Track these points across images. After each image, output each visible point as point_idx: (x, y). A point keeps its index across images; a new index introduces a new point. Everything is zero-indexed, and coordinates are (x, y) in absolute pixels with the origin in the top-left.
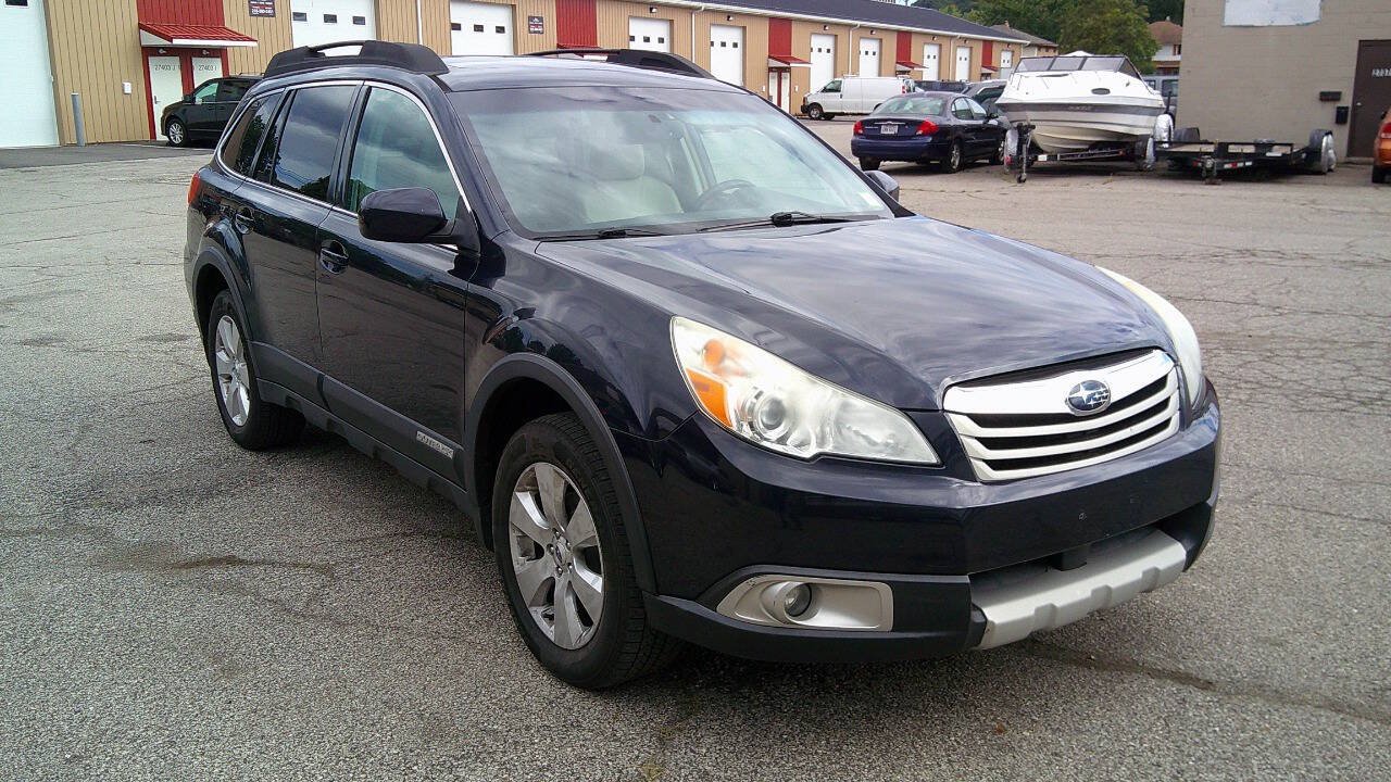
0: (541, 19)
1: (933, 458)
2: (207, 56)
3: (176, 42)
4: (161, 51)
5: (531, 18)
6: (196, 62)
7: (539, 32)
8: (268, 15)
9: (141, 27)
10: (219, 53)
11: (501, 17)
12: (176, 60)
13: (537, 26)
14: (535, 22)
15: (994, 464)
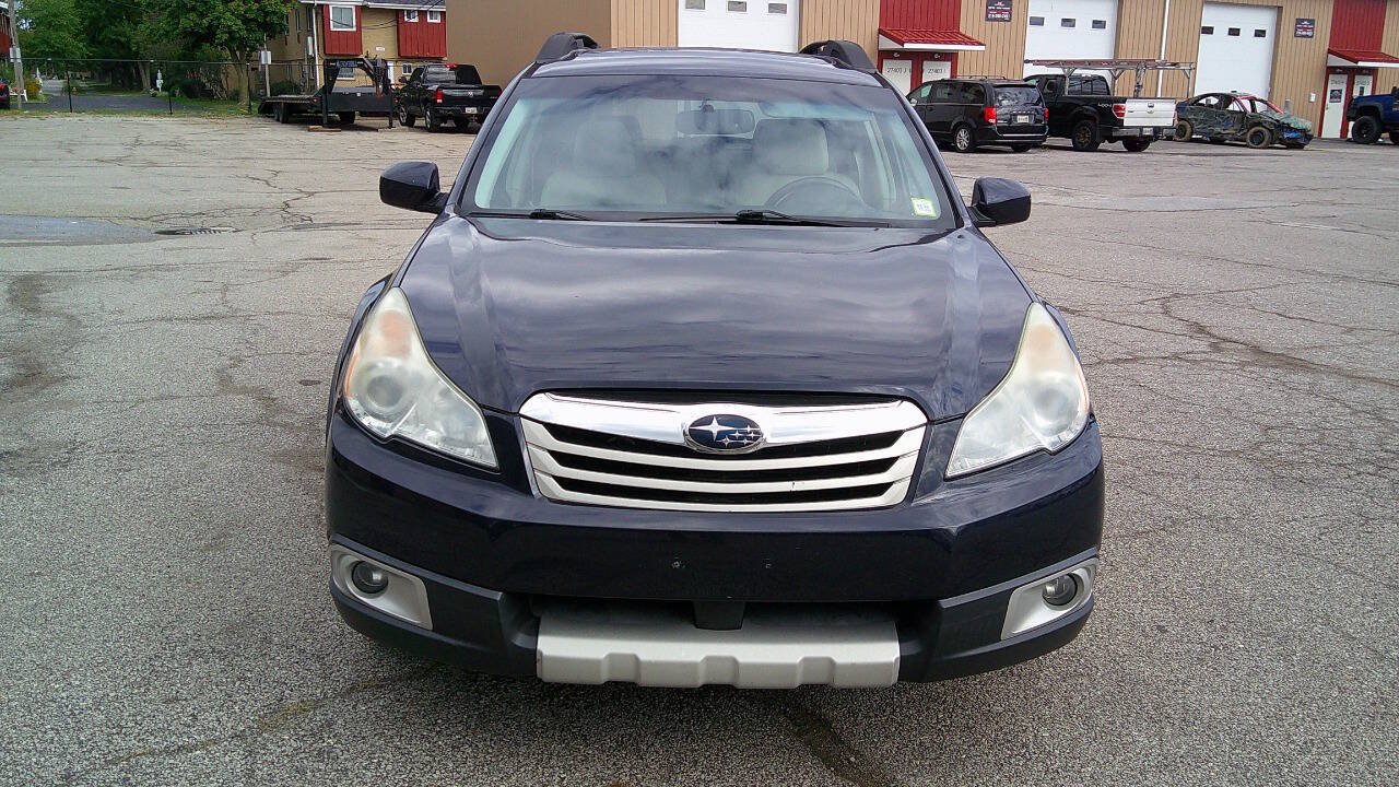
0: (1312, 22)
1: (492, 462)
2: (938, 60)
3: (907, 46)
4: (895, 55)
5: (1299, 21)
6: (927, 65)
7: (1307, 36)
8: (1003, 20)
9: (880, 32)
10: (950, 57)
11: (1265, 20)
12: (908, 64)
13: (1305, 29)
14: (1304, 25)
15: (567, 483)
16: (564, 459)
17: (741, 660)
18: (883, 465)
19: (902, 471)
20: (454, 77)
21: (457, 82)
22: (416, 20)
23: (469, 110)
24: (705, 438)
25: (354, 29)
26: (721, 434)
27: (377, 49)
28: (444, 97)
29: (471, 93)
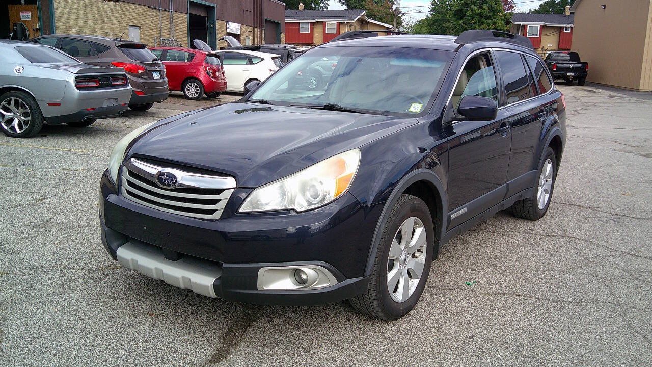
15: (129, 192)
16: (130, 183)
17: (164, 271)
18: (214, 202)
19: (221, 206)
20: (569, 58)
21: (570, 60)
22: (570, 31)
23: (569, 74)
24: (160, 180)
25: (538, 36)
26: (165, 180)
27: (548, 45)
28: (557, 67)
29: (571, 66)
